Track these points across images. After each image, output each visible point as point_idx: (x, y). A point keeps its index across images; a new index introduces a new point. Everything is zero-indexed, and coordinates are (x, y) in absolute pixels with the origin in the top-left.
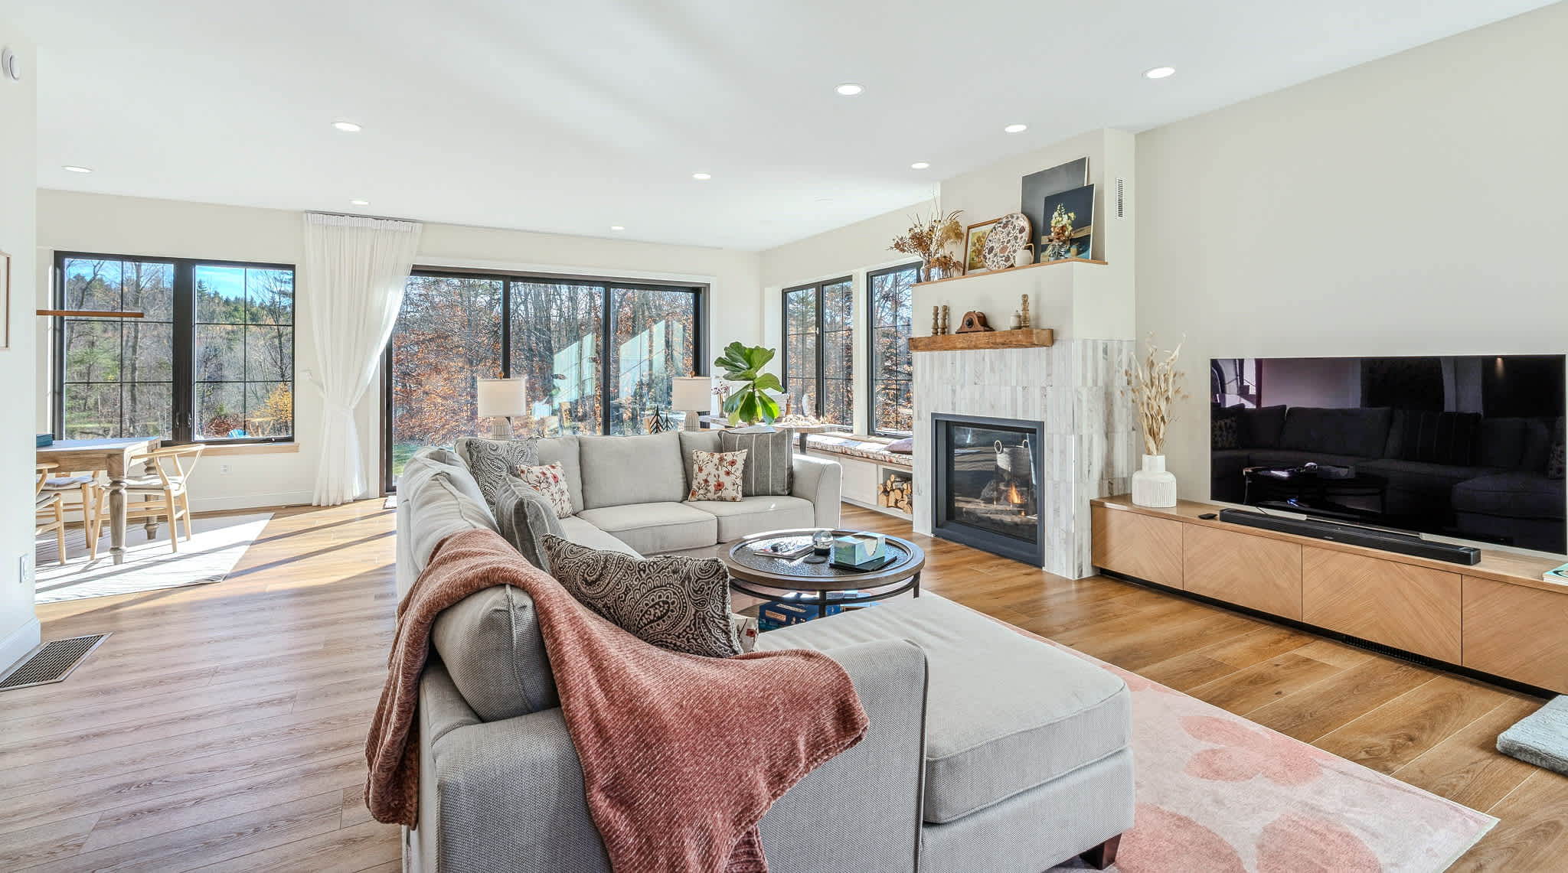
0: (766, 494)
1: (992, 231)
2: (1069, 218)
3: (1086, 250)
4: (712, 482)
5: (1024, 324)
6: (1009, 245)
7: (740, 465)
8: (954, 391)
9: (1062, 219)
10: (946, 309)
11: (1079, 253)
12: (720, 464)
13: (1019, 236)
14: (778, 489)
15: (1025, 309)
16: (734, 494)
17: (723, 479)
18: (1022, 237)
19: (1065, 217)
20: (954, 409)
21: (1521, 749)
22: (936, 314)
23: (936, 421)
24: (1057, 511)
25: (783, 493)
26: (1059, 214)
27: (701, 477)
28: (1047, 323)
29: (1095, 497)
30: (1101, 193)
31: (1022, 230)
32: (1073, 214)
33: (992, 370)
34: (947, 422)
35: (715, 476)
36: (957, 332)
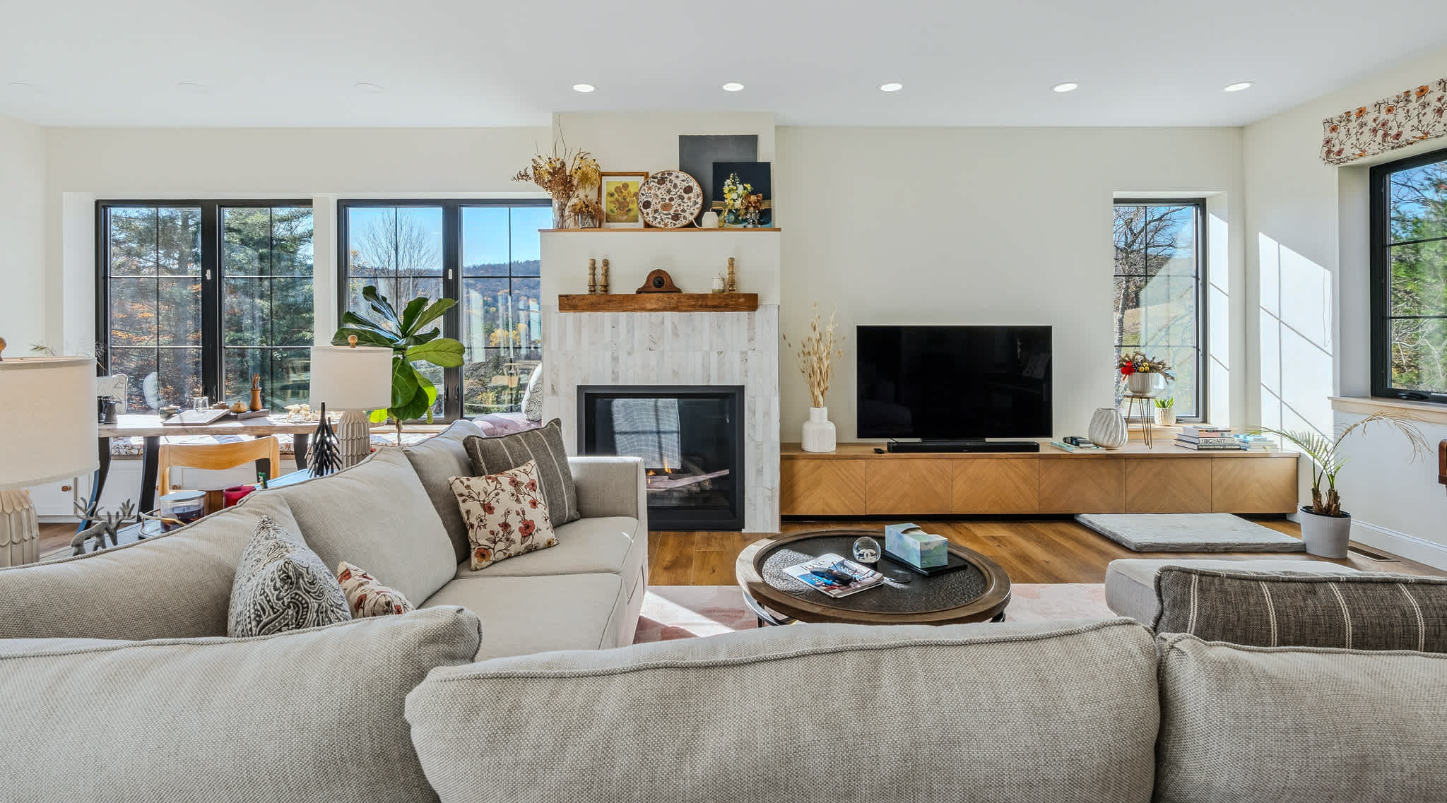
1: (644, 185)
2: (745, 188)
3: (769, 222)
5: (728, 288)
6: (673, 203)
7: (539, 487)
8: (615, 359)
9: (735, 193)
10: (606, 263)
13: (686, 196)
15: (732, 272)
16: (550, 534)
18: (690, 198)
19: (741, 187)
20: (614, 379)
22: (593, 268)
23: (586, 394)
24: (760, 472)
26: (733, 183)
28: (746, 288)
31: (688, 190)
32: (749, 185)
33: (675, 334)
34: (600, 393)
35: (518, 514)
36: (639, 292)
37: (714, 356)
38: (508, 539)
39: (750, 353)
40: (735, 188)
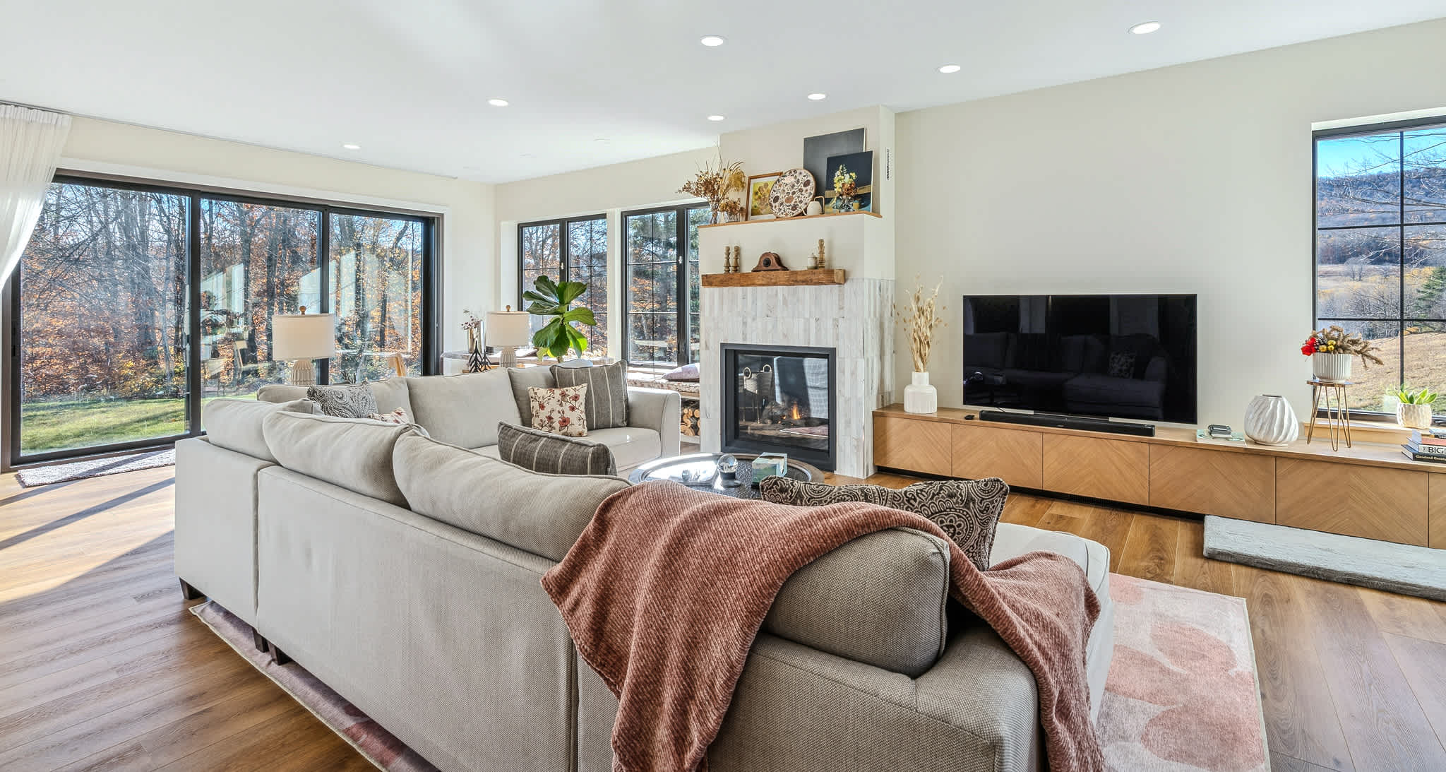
0: (607, 427)
1: (776, 183)
2: (851, 177)
3: (868, 204)
4: (557, 418)
5: (819, 264)
6: (794, 196)
7: (582, 399)
8: (745, 323)
9: (843, 179)
10: (738, 250)
11: (861, 207)
12: (563, 400)
13: (804, 189)
14: (618, 421)
15: (822, 252)
16: (580, 429)
17: (568, 414)
18: (807, 190)
19: (847, 176)
20: (745, 339)
21: (1219, 553)
22: (728, 254)
23: (726, 350)
24: (848, 423)
25: (623, 425)
26: (841, 173)
27: (543, 414)
28: (838, 264)
29: (874, 409)
30: (877, 159)
31: (807, 184)
32: (854, 174)
33: (785, 304)
34: (735, 350)
35: (559, 413)
36: (754, 271)
37: (813, 321)
38: (550, 426)
39: (841, 320)
40: (843, 177)
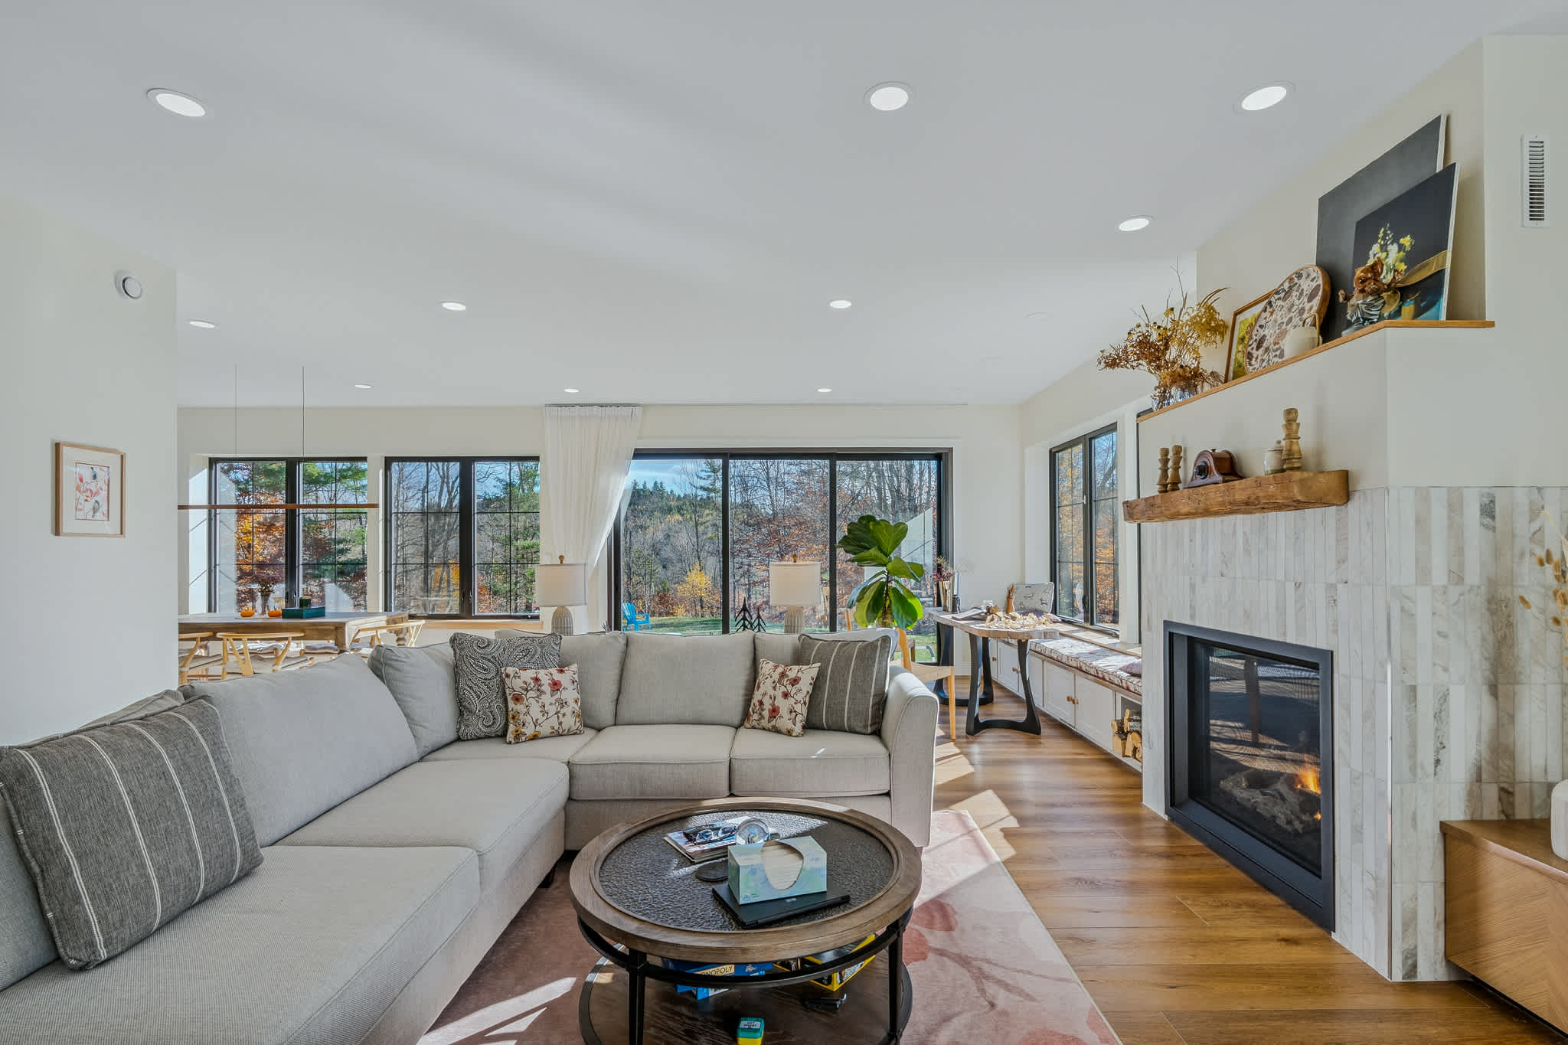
0: (840, 729)
1: (1266, 311)
2: (1401, 247)
3: (1434, 302)
4: (767, 706)
5: (1289, 462)
6: (1287, 327)
7: (805, 686)
8: (1193, 587)
10: (1178, 450)
11: (1418, 314)
12: (779, 681)
13: (1307, 306)
14: (858, 725)
15: (1292, 435)
16: (789, 725)
17: (780, 702)
18: (1311, 309)
19: (1395, 247)
20: (1192, 617)
22: (1165, 461)
23: (1171, 635)
25: (864, 731)
26: (1383, 245)
27: (757, 696)
28: (1335, 462)
30: (1474, 182)
31: (1312, 296)
32: (1408, 238)
33: (1247, 552)
34: (1189, 638)
35: (771, 698)
37: (1291, 589)
39: (1340, 586)
40: (1383, 256)
